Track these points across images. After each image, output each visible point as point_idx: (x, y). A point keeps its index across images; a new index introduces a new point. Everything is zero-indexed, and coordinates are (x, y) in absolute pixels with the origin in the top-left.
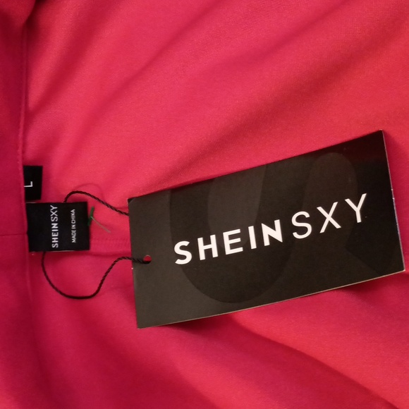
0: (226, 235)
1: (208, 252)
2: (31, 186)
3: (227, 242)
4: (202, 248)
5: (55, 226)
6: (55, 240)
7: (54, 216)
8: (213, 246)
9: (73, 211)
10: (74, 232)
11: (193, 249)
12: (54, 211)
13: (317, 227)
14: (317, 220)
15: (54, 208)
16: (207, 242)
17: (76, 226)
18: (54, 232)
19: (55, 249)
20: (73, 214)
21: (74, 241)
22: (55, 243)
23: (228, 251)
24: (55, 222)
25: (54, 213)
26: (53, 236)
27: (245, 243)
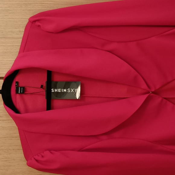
0: (59, 89)
1: (56, 91)
3: (59, 90)
4: (55, 90)
6: (19, 92)
8: (57, 90)
11: (54, 90)
13: (71, 91)
14: (71, 90)
16: (56, 90)
23: (59, 91)
27: (61, 91)
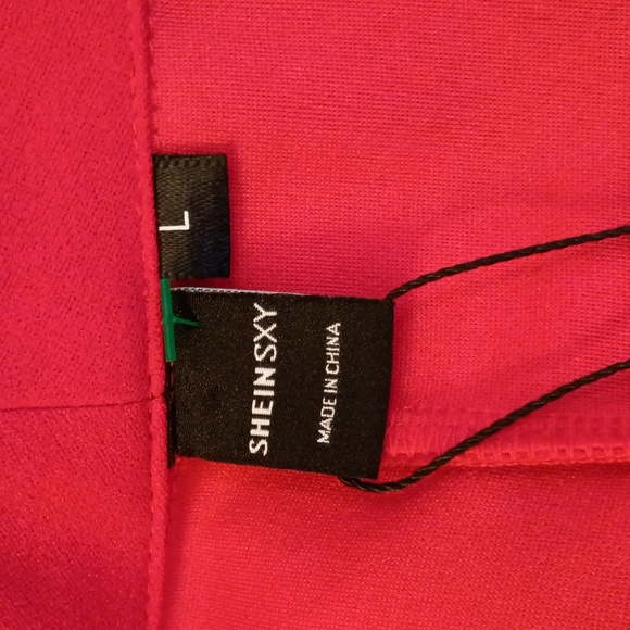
2: (186, 227)
5: (265, 376)
6: (260, 428)
7: (265, 342)
9: (334, 328)
10: (329, 405)
12: (266, 323)
15: (265, 314)
17: (340, 386)
18: (259, 399)
19: (257, 459)
20: (333, 341)
21: (324, 439)
22: (257, 439)
24: (266, 363)
25: (265, 333)
26: (255, 411)
